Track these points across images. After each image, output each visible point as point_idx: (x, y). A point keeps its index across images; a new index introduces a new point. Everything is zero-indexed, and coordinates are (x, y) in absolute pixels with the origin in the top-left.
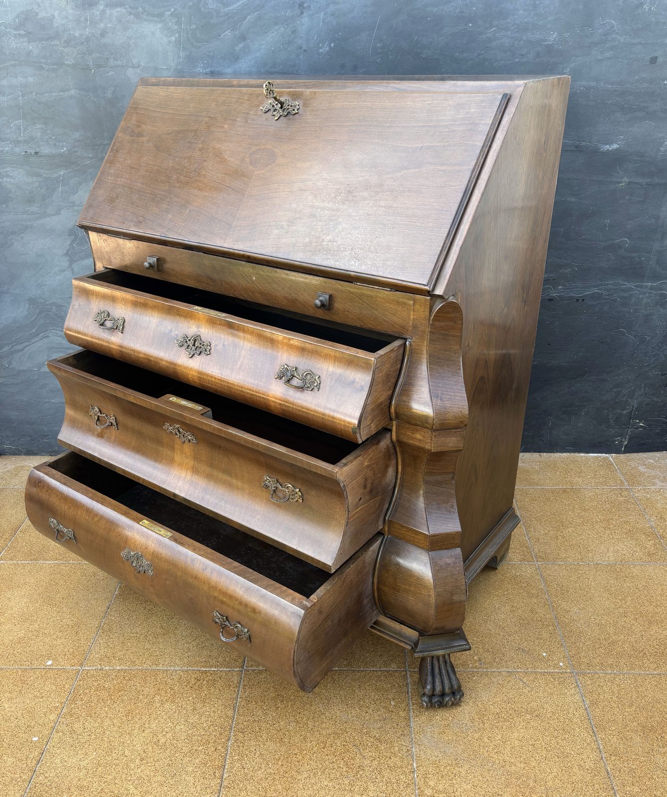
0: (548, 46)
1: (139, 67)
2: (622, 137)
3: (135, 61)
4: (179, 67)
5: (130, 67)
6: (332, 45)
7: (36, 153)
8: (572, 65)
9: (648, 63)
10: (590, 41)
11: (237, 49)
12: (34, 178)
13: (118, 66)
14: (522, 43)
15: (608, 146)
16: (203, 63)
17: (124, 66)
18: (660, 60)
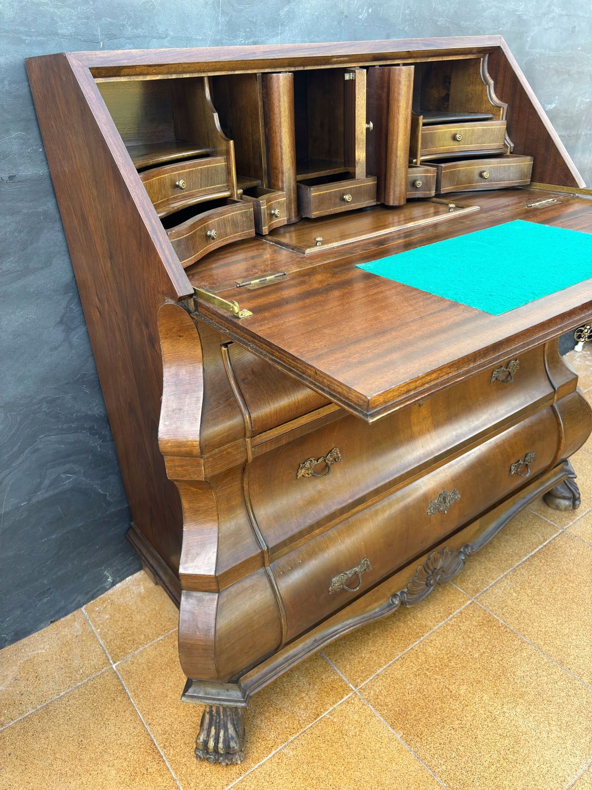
0: (519, 16)
1: (166, 37)
2: (557, 97)
3: (161, 29)
4: (218, 37)
5: (154, 38)
6: (370, 11)
7: (11, 178)
8: (532, 34)
9: (571, 32)
10: (541, 12)
11: (282, 13)
12: (8, 217)
13: (139, 37)
14: (504, 12)
15: (550, 106)
16: (245, 32)
17: (146, 37)
18: (577, 29)
